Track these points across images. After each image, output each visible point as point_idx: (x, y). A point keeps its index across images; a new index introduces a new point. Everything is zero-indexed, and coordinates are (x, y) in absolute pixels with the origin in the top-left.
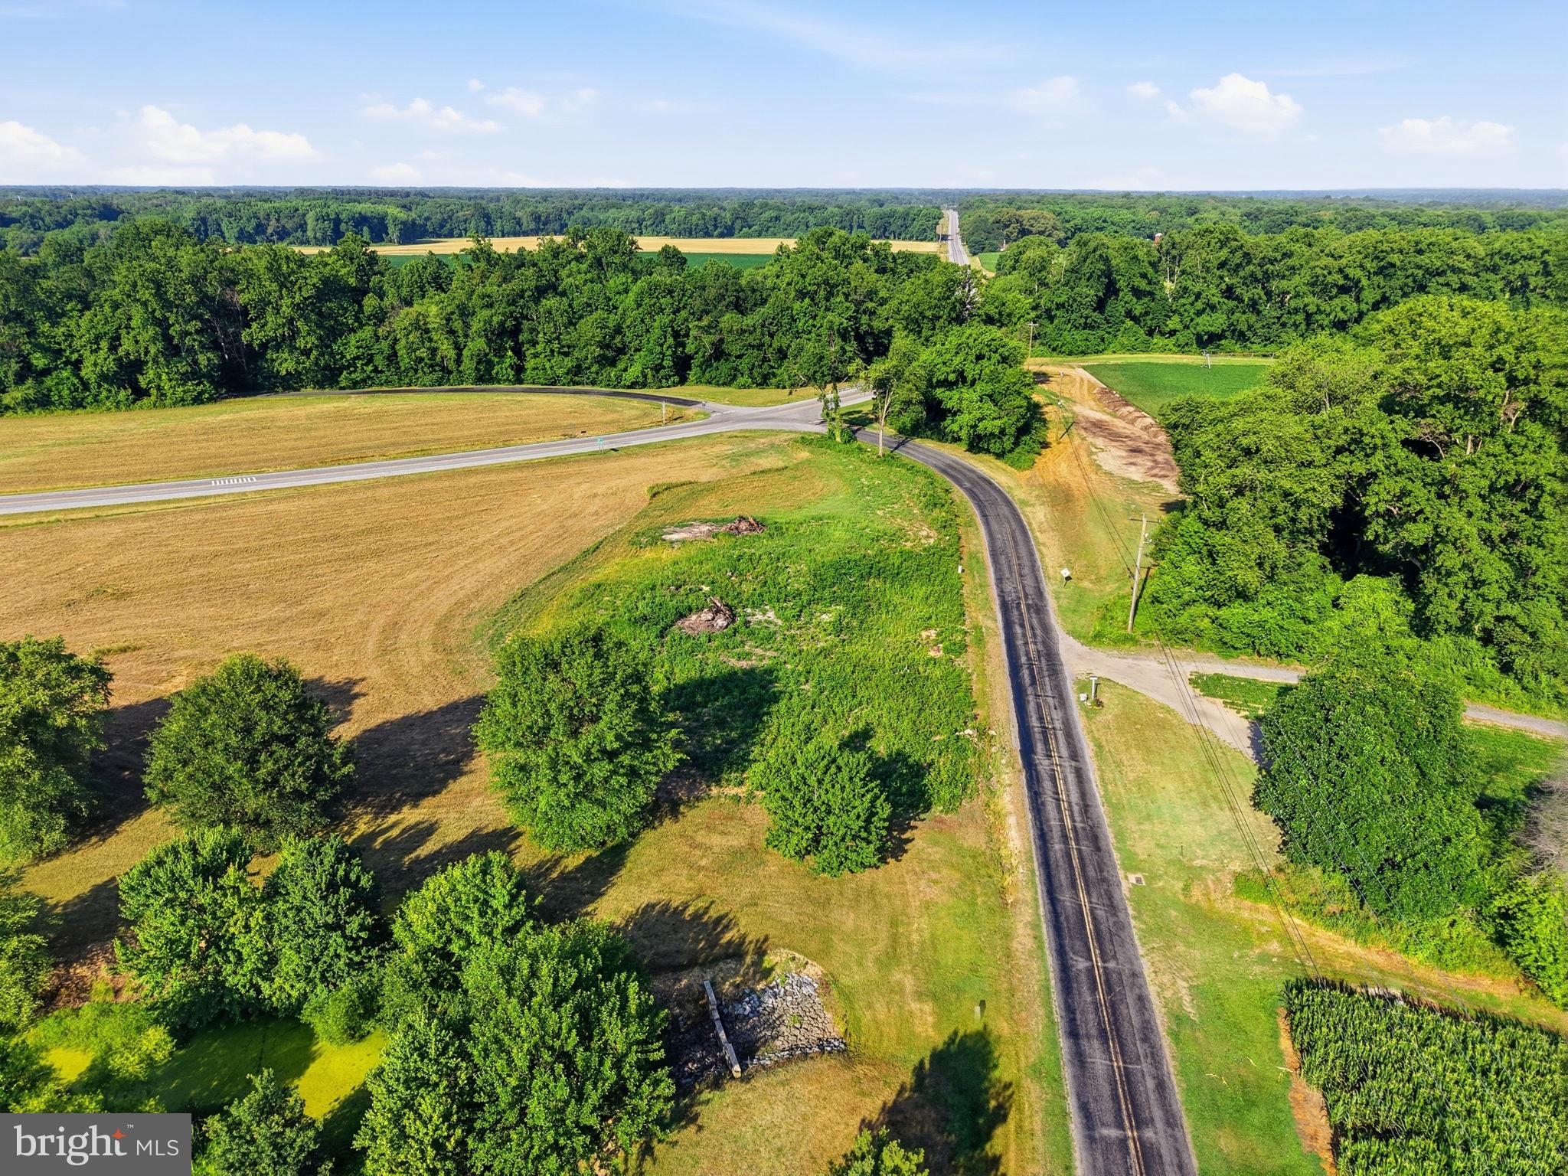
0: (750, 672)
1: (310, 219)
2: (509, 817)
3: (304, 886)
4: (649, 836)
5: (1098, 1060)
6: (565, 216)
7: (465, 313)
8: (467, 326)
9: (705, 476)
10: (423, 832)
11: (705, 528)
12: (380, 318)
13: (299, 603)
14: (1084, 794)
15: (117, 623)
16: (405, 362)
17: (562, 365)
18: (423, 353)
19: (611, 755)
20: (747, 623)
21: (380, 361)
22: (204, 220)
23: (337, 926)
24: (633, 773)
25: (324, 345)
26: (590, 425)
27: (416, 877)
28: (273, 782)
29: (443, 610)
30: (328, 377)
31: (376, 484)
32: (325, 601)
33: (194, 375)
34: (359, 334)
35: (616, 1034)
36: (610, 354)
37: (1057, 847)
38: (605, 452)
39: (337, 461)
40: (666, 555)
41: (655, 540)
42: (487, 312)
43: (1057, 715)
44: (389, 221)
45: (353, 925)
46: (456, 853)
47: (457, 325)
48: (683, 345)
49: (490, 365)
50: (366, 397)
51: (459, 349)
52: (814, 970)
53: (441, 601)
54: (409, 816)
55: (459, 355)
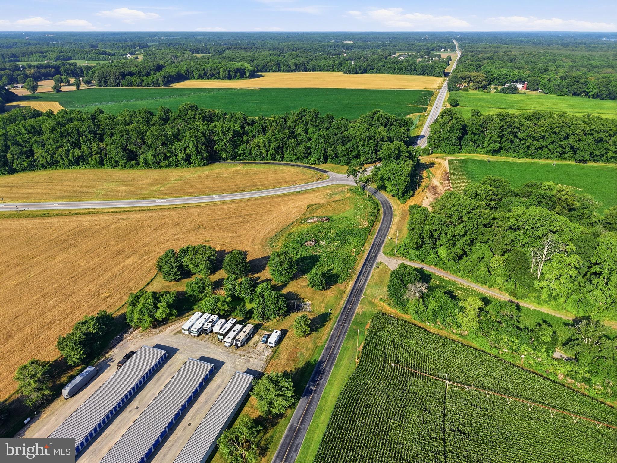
0: (316, 255)
1: (221, 70)
2: (271, 277)
3: (245, 284)
4: (292, 282)
5: (344, 317)
6: (306, 64)
7: (269, 142)
8: (270, 146)
9: (322, 202)
10: (259, 278)
11: (317, 219)
12: (248, 142)
13: (236, 233)
14: (364, 283)
15: (205, 235)
16: (253, 154)
17: (294, 158)
18: (258, 153)
19: (286, 270)
20: (318, 244)
21: (247, 154)
22: (188, 70)
23: (249, 289)
24: (289, 273)
25: (234, 150)
26: (298, 180)
27: (259, 283)
28: (239, 269)
29: (262, 237)
30: (234, 158)
31: (248, 200)
32: (241, 233)
33: (203, 159)
34: (242, 146)
35: (280, 302)
36: (306, 155)
37: (355, 291)
38: (300, 192)
39: (239, 191)
40: (307, 226)
41: (305, 222)
42: (275, 143)
43: (369, 269)
44: (246, 70)
45: (251, 289)
46: (264, 281)
47: (267, 145)
48: (327, 152)
49: (275, 156)
50: (243, 164)
51: (267, 151)
52: (310, 302)
53: (262, 234)
54: (257, 275)
55: (267, 153)
